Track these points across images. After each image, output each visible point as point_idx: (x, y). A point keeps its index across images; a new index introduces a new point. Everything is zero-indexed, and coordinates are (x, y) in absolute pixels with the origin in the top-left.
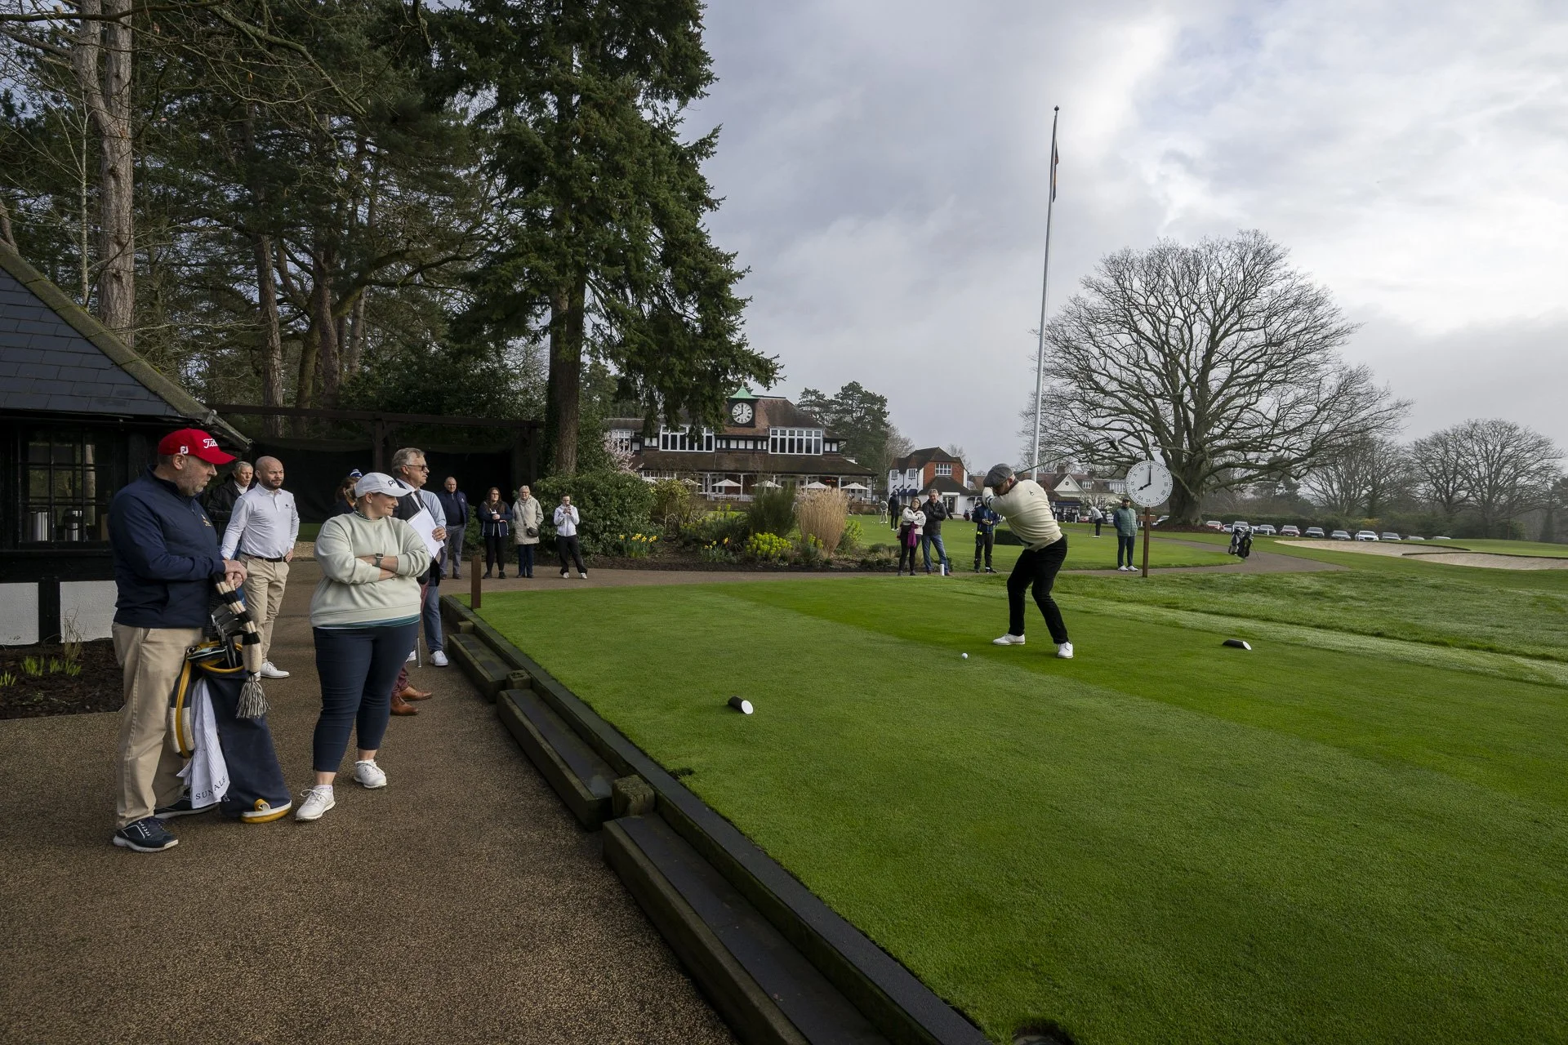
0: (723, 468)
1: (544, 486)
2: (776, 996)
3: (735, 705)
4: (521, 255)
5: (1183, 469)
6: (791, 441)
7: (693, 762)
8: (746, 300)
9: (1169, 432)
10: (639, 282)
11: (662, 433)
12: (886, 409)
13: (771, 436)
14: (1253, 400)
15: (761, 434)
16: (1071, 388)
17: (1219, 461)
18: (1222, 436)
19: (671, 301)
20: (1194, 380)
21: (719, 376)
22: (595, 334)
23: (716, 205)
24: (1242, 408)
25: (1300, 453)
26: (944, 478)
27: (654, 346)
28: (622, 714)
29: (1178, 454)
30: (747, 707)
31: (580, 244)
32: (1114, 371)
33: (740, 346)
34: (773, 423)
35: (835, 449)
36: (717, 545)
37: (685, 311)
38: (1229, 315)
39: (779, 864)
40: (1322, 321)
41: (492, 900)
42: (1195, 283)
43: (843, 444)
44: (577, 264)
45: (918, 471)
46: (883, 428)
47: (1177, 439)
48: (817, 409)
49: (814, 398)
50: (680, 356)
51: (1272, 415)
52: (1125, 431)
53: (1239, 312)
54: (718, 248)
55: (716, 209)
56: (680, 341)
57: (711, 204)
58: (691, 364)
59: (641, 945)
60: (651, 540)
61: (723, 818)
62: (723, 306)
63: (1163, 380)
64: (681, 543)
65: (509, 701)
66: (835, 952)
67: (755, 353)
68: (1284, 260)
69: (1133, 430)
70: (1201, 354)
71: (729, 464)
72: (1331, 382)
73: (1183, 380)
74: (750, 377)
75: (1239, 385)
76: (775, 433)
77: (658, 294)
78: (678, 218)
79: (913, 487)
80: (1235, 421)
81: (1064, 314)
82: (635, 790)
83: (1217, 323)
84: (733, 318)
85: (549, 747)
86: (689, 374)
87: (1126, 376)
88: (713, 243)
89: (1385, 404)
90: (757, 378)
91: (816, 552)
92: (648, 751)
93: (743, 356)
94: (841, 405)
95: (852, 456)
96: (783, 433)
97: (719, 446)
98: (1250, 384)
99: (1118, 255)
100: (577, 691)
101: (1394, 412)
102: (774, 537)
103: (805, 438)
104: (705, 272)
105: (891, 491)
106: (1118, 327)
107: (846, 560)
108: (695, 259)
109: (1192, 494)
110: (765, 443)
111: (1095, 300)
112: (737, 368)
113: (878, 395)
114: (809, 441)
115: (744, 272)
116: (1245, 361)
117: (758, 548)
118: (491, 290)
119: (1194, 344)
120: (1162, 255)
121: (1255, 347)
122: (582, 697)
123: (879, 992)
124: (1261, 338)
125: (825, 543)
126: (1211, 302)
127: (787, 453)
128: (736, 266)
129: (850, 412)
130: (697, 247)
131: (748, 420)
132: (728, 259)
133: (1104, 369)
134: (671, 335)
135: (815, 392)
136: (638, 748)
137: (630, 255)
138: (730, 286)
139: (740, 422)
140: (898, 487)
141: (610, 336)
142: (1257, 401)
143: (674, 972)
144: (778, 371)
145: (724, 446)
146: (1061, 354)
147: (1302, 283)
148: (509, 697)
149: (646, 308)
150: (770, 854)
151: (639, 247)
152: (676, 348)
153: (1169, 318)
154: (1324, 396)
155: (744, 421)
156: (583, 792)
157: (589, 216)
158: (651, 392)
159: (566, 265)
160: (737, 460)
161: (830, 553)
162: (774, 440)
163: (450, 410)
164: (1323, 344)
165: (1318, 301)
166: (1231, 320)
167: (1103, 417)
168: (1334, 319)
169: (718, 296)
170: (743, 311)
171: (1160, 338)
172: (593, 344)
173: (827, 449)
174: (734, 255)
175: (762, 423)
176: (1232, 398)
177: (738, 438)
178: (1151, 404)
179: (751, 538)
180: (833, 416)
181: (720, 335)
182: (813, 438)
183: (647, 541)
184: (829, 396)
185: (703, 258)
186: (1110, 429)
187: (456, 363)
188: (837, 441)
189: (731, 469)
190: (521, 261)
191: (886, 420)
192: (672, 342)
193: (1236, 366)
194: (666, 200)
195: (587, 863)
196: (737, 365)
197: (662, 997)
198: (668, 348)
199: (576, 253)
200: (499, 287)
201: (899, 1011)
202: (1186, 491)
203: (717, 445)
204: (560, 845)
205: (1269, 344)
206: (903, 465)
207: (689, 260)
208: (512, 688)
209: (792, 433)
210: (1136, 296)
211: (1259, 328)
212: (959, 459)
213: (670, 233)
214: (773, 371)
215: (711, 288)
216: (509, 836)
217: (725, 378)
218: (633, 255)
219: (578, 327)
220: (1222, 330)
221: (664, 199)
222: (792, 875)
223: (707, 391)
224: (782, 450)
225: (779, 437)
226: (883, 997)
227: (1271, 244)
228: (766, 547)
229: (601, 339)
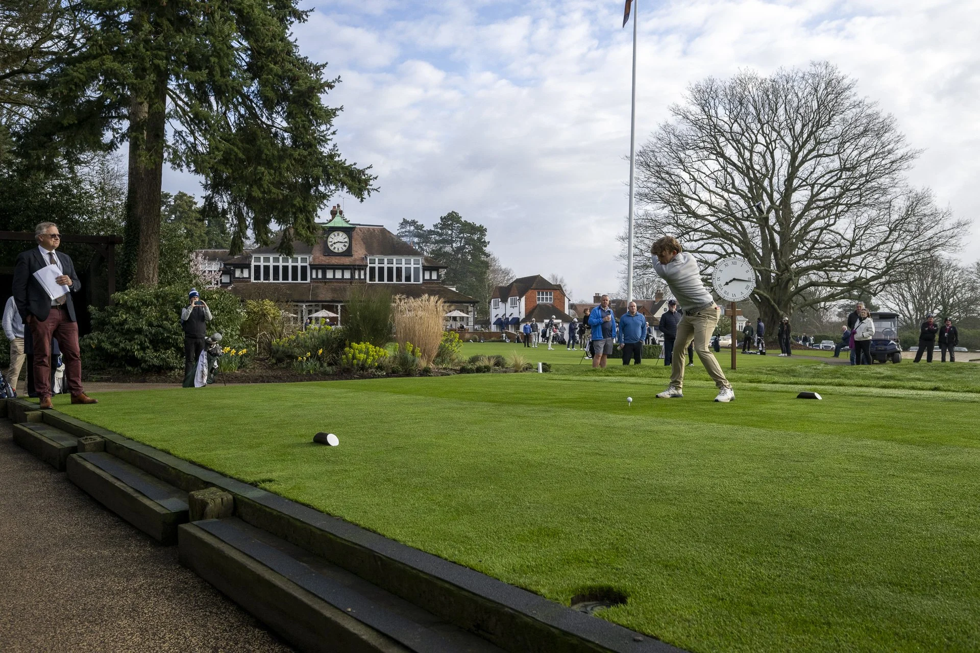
0: (319, 299)
1: (123, 298)
2: (350, 610)
3: (321, 440)
4: (95, 57)
5: (772, 288)
6: (390, 270)
7: (274, 475)
8: (336, 109)
9: (758, 254)
10: (223, 87)
11: (253, 264)
12: (487, 239)
13: (369, 265)
14: (832, 222)
15: (358, 263)
16: (664, 212)
17: (802, 281)
18: (805, 256)
19: (259, 113)
20: (778, 203)
21: (310, 187)
22: (177, 141)
23: (304, 16)
24: (822, 229)
25: (875, 271)
26: (545, 306)
27: (241, 155)
28: (202, 453)
29: (765, 274)
30: (333, 440)
31: (159, 48)
32: (705, 196)
33: (331, 156)
34: (370, 251)
35: (434, 277)
36: (311, 357)
37: (273, 122)
38: (806, 142)
39: (357, 525)
40: (889, 147)
41: (57, 595)
42: (775, 111)
43: (443, 272)
44: (157, 68)
45: (520, 299)
46: (483, 258)
47: (765, 260)
48: (416, 240)
49: (412, 228)
50: (269, 165)
51: (849, 235)
52: (717, 253)
53: (816, 139)
54: (307, 58)
55: (305, 20)
56: (268, 150)
57: (300, 16)
58: (280, 173)
59: (217, 614)
60: (240, 353)
61: (303, 504)
62: (313, 114)
63: (749, 203)
64: (274, 361)
65: (79, 460)
66: (408, 568)
67: (347, 164)
68: (853, 90)
69: (724, 253)
70: (782, 179)
71: (325, 294)
72: (900, 204)
73: (768, 203)
74: (343, 187)
75: (818, 207)
76: (373, 262)
77: (243, 103)
78: (264, 25)
79: (516, 315)
80: (816, 242)
81: (655, 140)
82: (213, 498)
83: (797, 150)
84: (323, 127)
85: (122, 484)
86: (278, 184)
87: (717, 202)
88: (302, 52)
89: (947, 224)
90: (351, 189)
91: (414, 361)
92: (227, 472)
93: (335, 166)
94: (441, 235)
95: (453, 285)
96: (381, 261)
97: (314, 276)
98: (829, 207)
99: (703, 85)
100: (153, 444)
101: (956, 231)
102: (371, 346)
103: (403, 266)
104: (293, 80)
105: (493, 320)
106: (706, 153)
107: (445, 369)
108: (282, 67)
109: (781, 313)
110: (362, 272)
111: (684, 128)
112: (328, 179)
113: (478, 225)
114: (408, 269)
115: (334, 82)
116: (822, 185)
117: (354, 357)
118: (62, 93)
119: (776, 168)
120: (742, 83)
121: (831, 172)
122: (159, 447)
123: (447, 586)
124: (836, 164)
125: (424, 352)
126: (790, 130)
127: (386, 281)
128: (327, 75)
129: (450, 242)
130: (284, 55)
131: (345, 249)
132: (317, 69)
133: (694, 193)
134: (258, 143)
135: (413, 223)
136: (217, 472)
137: (213, 59)
138: (319, 94)
139: (336, 251)
140: (500, 316)
141: (194, 146)
142: (835, 222)
143: (250, 628)
144: (371, 182)
145: (320, 276)
146: (653, 180)
147: (869, 111)
148: (80, 457)
149: (232, 117)
150: (348, 518)
151: (224, 52)
152: (264, 157)
153: (752, 145)
154: (895, 217)
155: (341, 251)
156: (158, 509)
157: (169, 20)
158: (240, 209)
159: (144, 70)
160: (334, 290)
161: (428, 362)
162: (372, 270)
163: (18, 229)
164: (890, 170)
165: (885, 128)
166: (809, 146)
167: (696, 241)
168: (899, 145)
169: (307, 105)
170: (334, 121)
171: (745, 163)
172: (175, 152)
173: (427, 277)
174: (324, 66)
175: (359, 252)
176: (812, 221)
177: (334, 268)
178: (739, 227)
179: (347, 349)
180: (433, 247)
181: (310, 145)
182: (412, 266)
183: (237, 353)
184: (429, 226)
185: (291, 66)
186: (703, 252)
187: (23, 180)
188: (436, 269)
189: (328, 299)
190: (94, 63)
191: (487, 249)
192: (260, 152)
193: (816, 190)
194: (251, 6)
195: (162, 566)
196: (328, 175)
197: (236, 644)
198: (257, 158)
199: (156, 56)
200: (71, 90)
201: (466, 594)
202: (775, 310)
203: (312, 274)
204: (133, 556)
205: (843, 169)
206: (504, 293)
207: (276, 68)
208: (84, 451)
209: (390, 262)
210: (721, 123)
211: (834, 154)
212: (559, 286)
213: (256, 41)
214: (366, 182)
215: (300, 96)
216: (77, 554)
217: (317, 189)
218: (217, 60)
219: (158, 134)
220: (801, 155)
221: (249, 6)
222: (368, 530)
223: (298, 201)
224: (381, 278)
225: (377, 265)
226: (452, 588)
227: (841, 75)
228: (362, 356)
229: (183, 147)
